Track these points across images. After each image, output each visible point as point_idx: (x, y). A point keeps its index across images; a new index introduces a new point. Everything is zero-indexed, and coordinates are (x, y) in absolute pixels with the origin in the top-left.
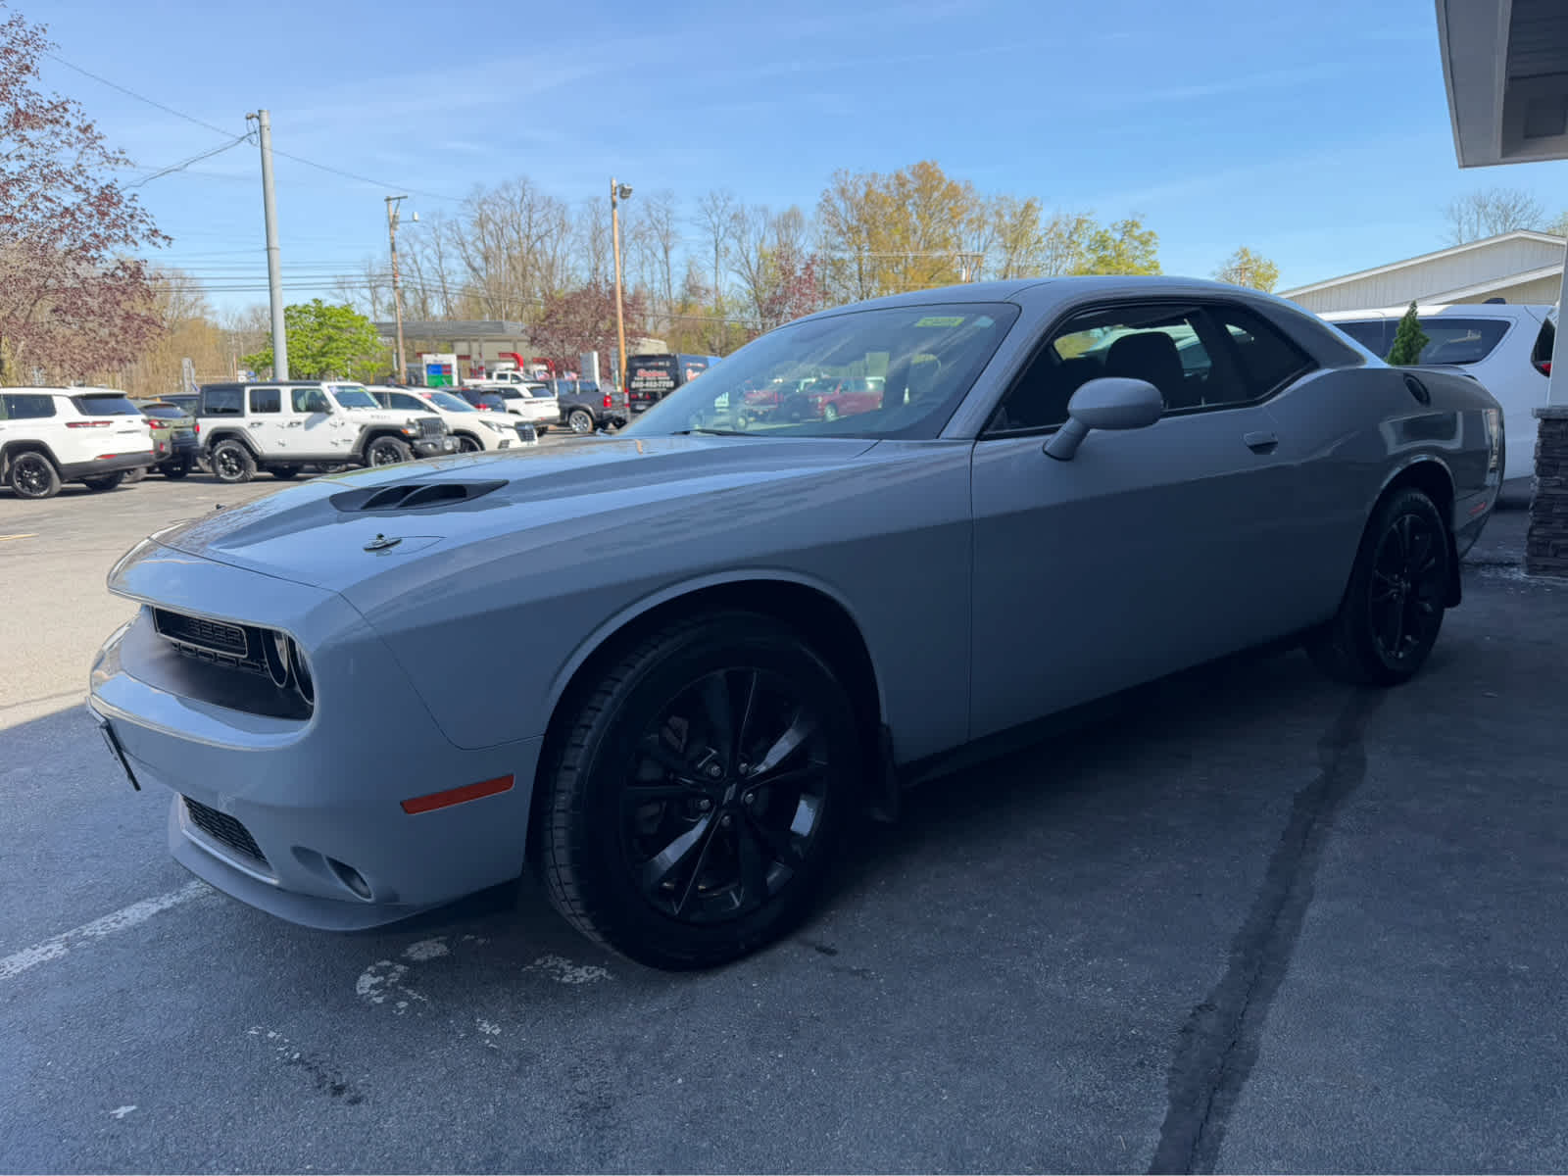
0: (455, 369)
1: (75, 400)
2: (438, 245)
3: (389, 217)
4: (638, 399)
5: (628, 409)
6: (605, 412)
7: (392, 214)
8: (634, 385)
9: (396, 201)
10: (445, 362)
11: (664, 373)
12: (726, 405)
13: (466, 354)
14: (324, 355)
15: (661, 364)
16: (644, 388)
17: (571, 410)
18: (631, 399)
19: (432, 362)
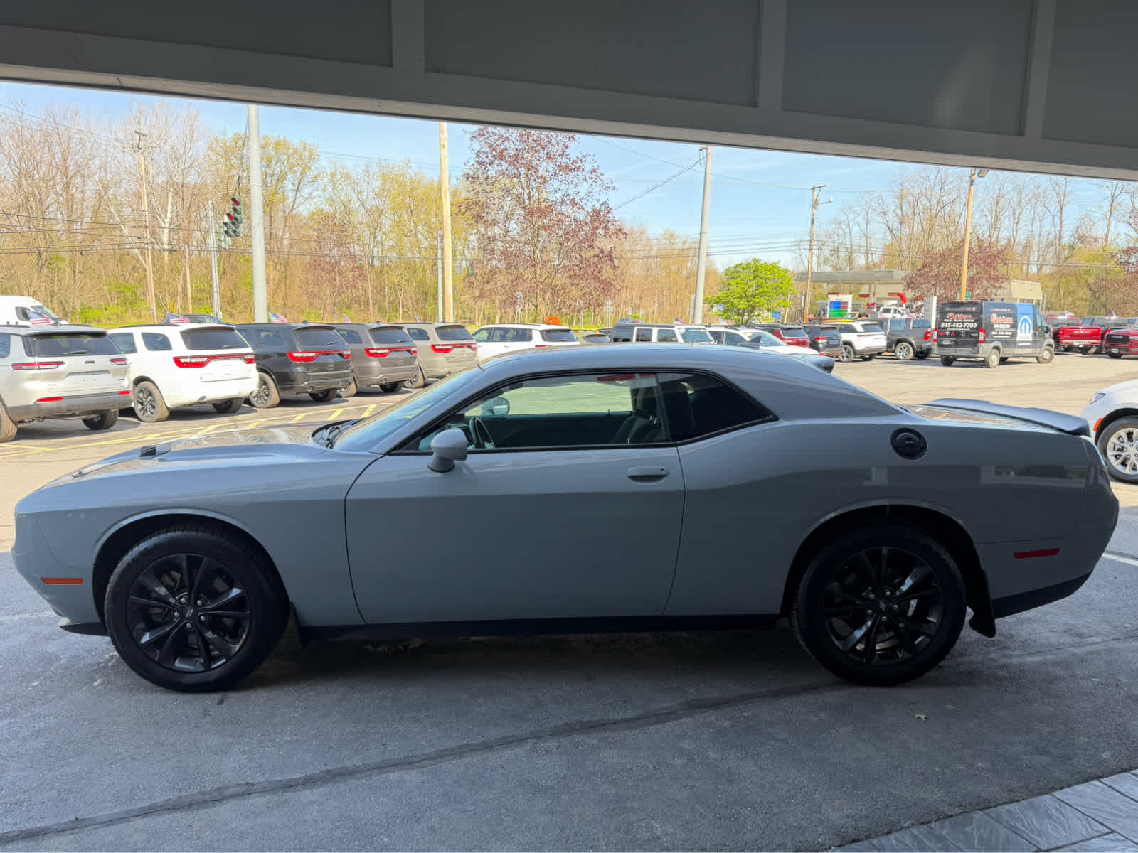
0: (850, 305)
1: (542, 332)
2: (867, 214)
3: (813, 200)
4: (945, 336)
5: (936, 343)
6: (924, 345)
7: (815, 198)
8: (943, 325)
9: (819, 189)
10: (844, 300)
11: (970, 316)
12: (1031, 339)
13: (867, 293)
14: (754, 296)
15: (969, 309)
16: (952, 327)
17: (899, 341)
18: (938, 336)
19: (834, 300)
